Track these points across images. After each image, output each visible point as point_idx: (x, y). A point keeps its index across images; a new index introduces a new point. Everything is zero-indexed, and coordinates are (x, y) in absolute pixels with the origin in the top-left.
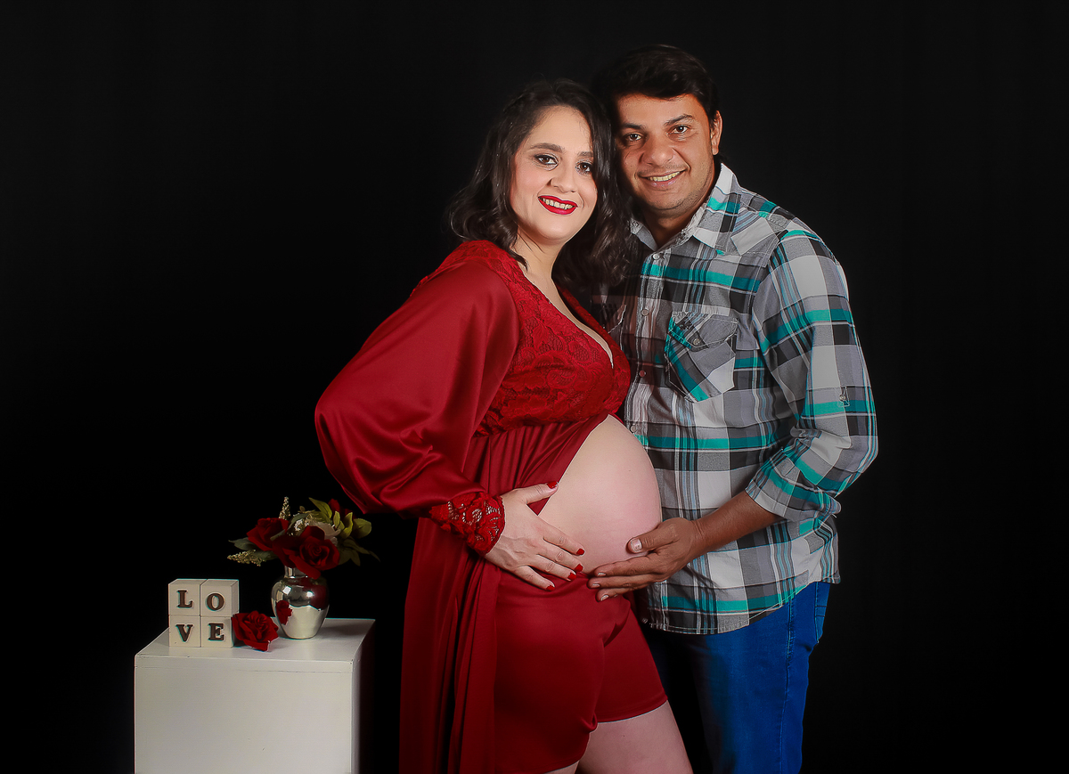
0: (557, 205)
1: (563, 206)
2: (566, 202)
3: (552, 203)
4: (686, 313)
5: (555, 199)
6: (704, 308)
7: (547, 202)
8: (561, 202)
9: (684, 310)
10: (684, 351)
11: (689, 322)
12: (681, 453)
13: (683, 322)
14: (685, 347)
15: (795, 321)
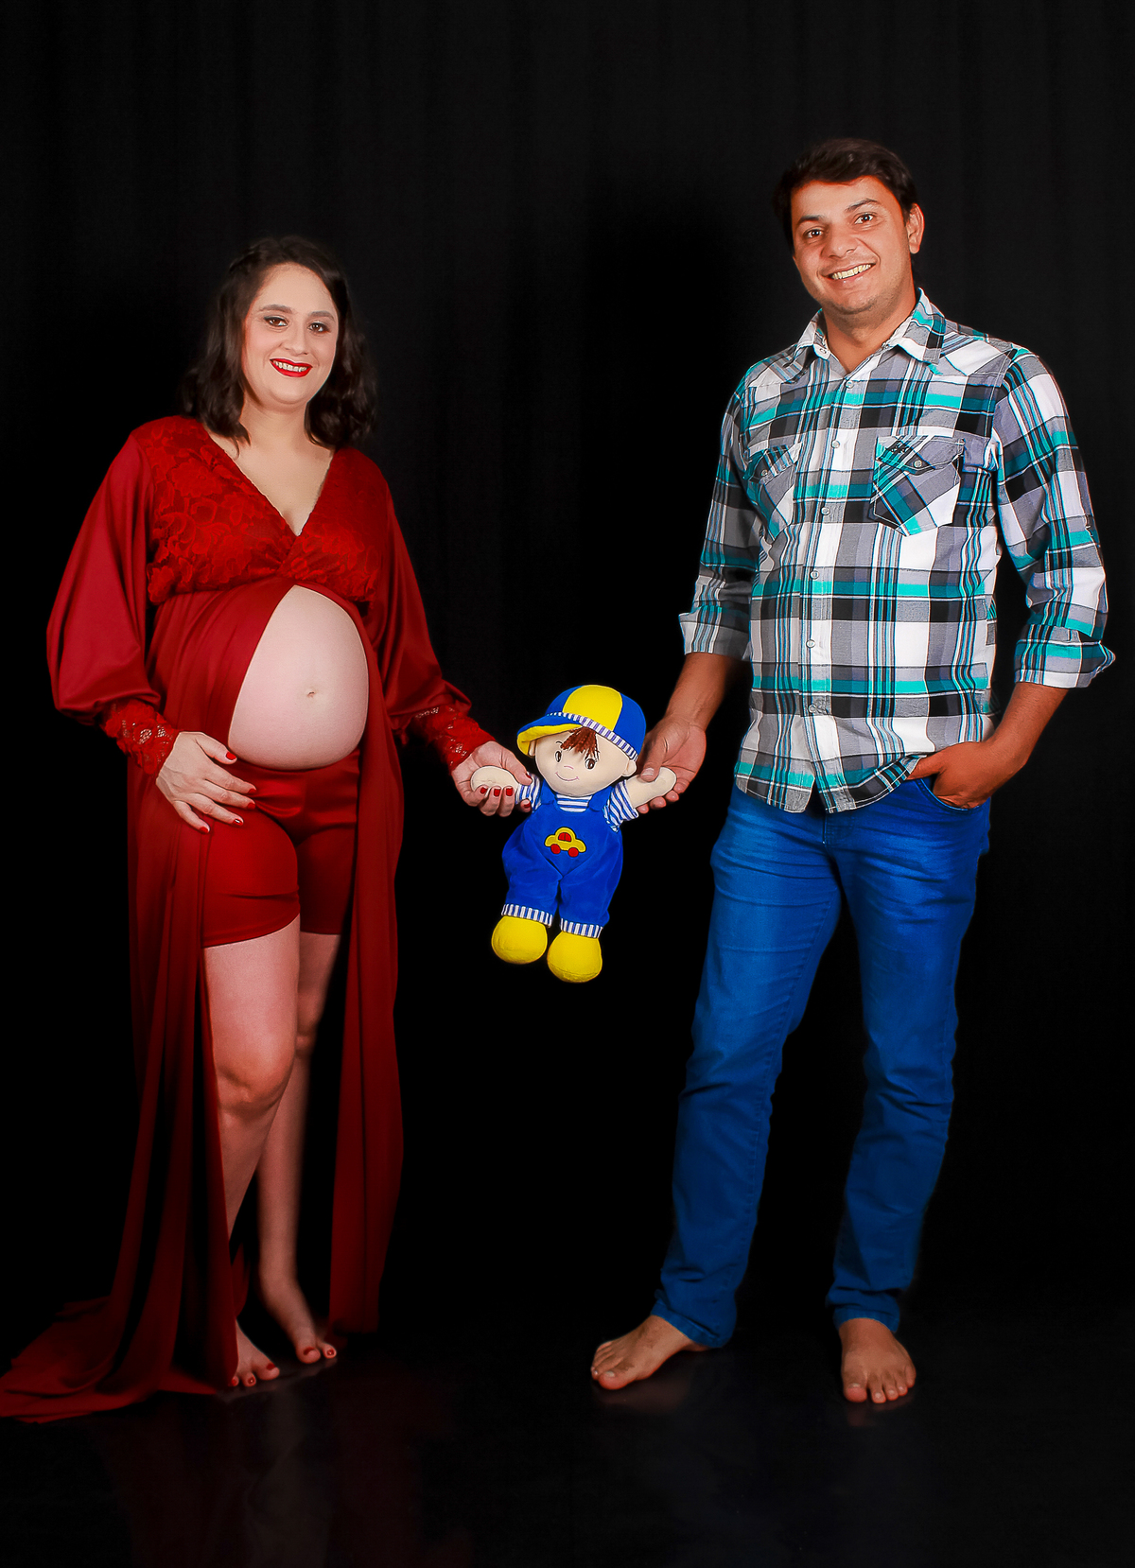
0: (290, 368)
1: (296, 369)
2: (300, 365)
3: (285, 366)
4: (898, 437)
5: (289, 362)
6: (922, 430)
7: (280, 365)
8: (294, 365)
9: (894, 434)
10: (901, 476)
11: (904, 445)
12: (877, 601)
13: (894, 446)
14: (901, 471)
15: (1038, 447)
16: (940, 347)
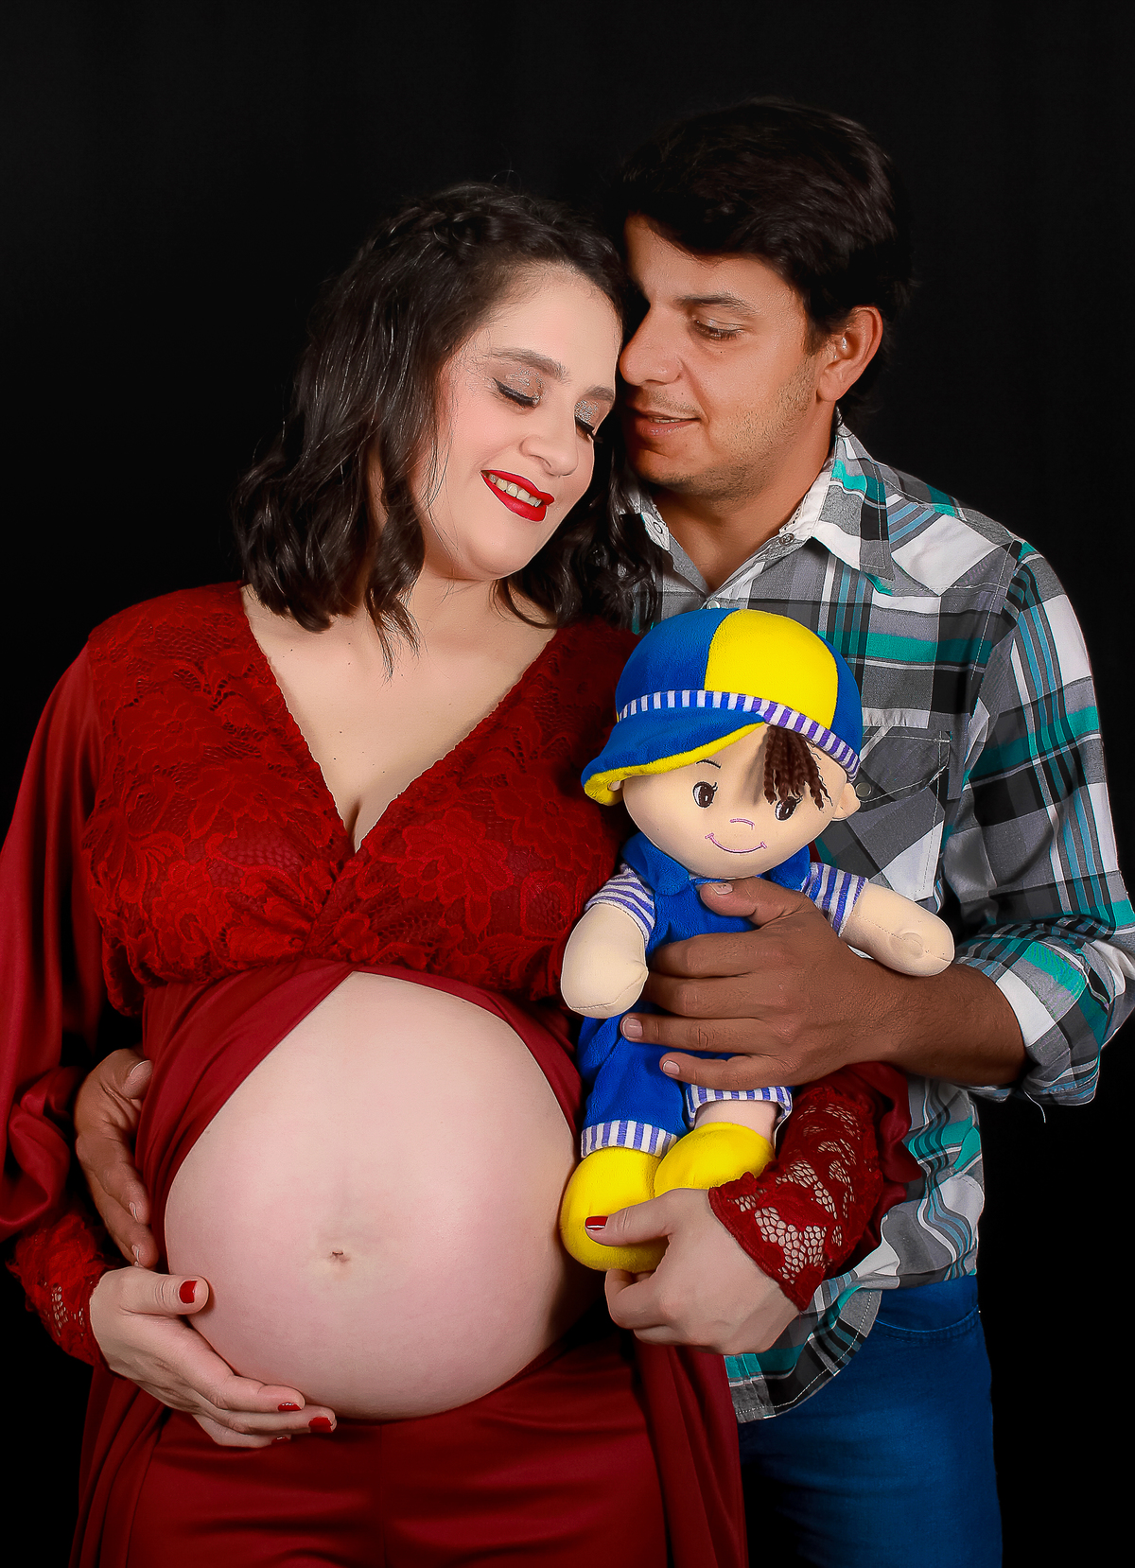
15: (1045, 731)
16: (885, 537)
